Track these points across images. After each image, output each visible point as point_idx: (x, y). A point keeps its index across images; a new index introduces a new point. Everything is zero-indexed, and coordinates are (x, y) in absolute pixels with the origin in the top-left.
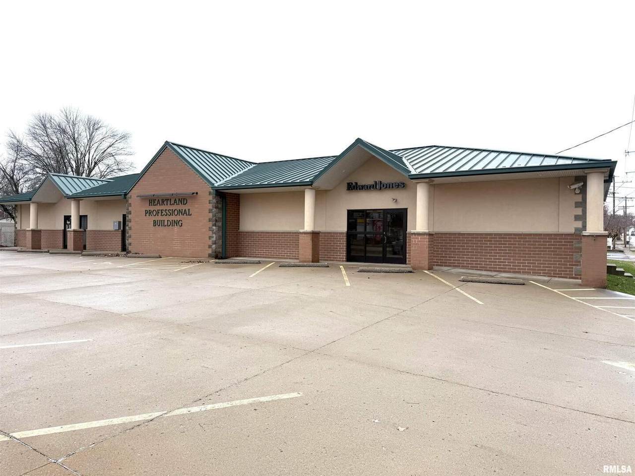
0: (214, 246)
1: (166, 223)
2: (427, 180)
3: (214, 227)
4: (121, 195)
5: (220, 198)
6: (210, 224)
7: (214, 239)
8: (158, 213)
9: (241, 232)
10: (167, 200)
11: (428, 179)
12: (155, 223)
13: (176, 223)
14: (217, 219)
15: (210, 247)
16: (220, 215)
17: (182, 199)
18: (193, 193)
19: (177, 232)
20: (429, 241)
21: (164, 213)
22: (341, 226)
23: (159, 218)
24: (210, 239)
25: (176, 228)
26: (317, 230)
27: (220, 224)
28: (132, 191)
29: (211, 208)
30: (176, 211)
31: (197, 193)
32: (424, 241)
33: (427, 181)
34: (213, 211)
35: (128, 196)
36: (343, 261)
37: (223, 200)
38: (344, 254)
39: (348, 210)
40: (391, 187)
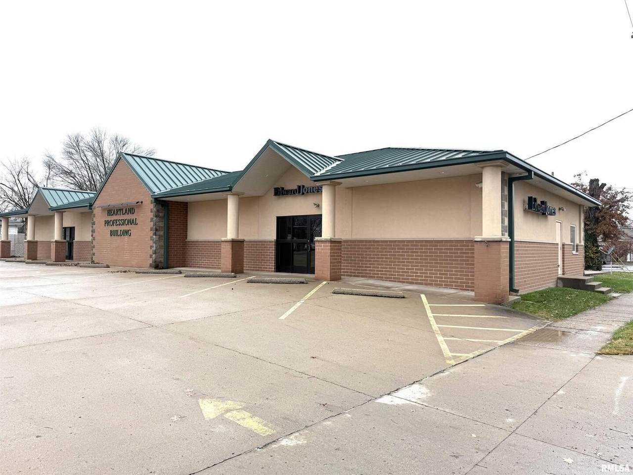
0: (154, 256)
1: (119, 234)
3: (154, 237)
4: (87, 206)
5: (162, 207)
6: (151, 233)
7: (154, 248)
8: (114, 223)
9: (189, 242)
10: (120, 210)
12: (113, 233)
13: (126, 233)
14: (158, 228)
15: (151, 256)
16: (162, 224)
17: (131, 210)
18: (137, 203)
19: (127, 242)
20: (331, 249)
21: (118, 223)
22: (270, 234)
23: (115, 228)
24: (151, 249)
25: (126, 238)
26: (241, 238)
27: (162, 233)
28: (96, 202)
29: (152, 216)
30: (126, 221)
31: (142, 202)
32: (326, 249)
34: (154, 220)
35: (93, 207)
36: (272, 271)
37: (165, 208)
39: (277, 217)
40: (312, 191)
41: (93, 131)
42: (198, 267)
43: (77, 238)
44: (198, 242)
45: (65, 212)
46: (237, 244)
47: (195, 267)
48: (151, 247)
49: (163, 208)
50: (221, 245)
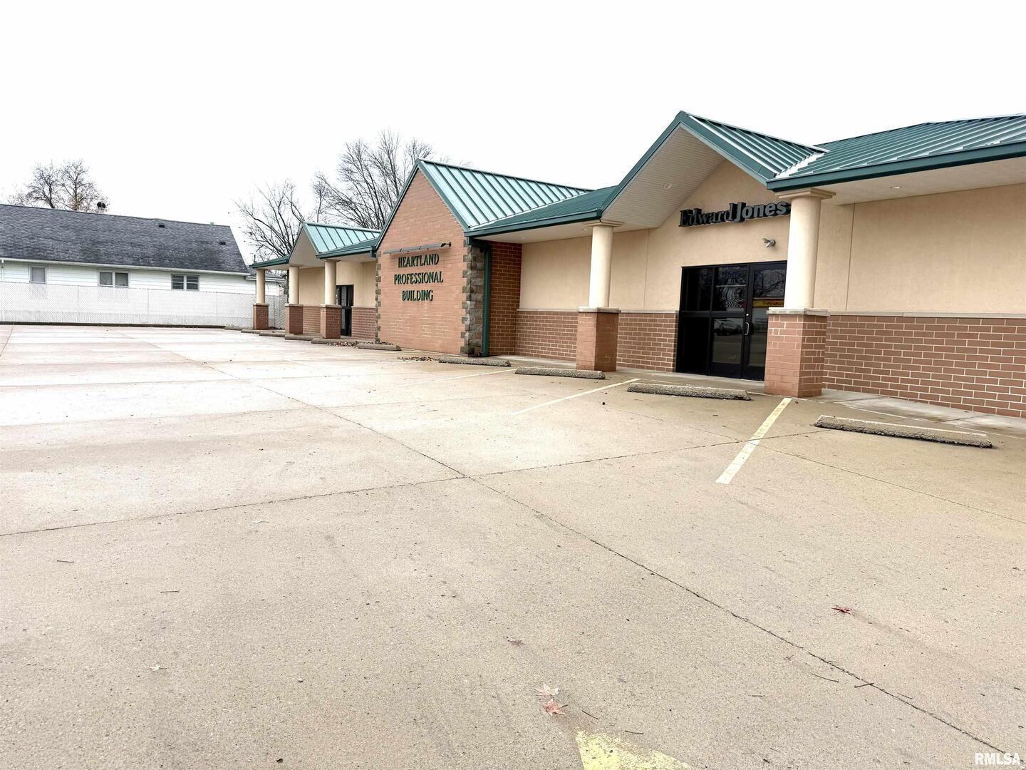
0: (467, 334)
1: (415, 297)
2: (807, 192)
3: (468, 302)
4: (369, 251)
5: (481, 251)
6: (465, 296)
7: (468, 322)
8: (408, 279)
9: (522, 312)
10: (417, 257)
11: (809, 189)
12: (407, 296)
13: (426, 295)
14: (474, 287)
15: (463, 335)
16: (480, 282)
17: (433, 258)
18: (443, 245)
19: (427, 310)
20: (805, 333)
21: (414, 279)
22: (669, 299)
23: (409, 287)
24: (463, 322)
25: (426, 304)
26: (613, 306)
27: (479, 297)
28: (382, 244)
29: (465, 269)
30: (426, 276)
31: (450, 245)
32: (794, 332)
33: (809, 193)
34: (468, 273)
35: (377, 253)
36: (668, 370)
37: (485, 254)
38: (670, 357)
39: (683, 267)
40: (761, 214)
41: (380, 135)
42: (535, 356)
43: (357, 303)
44: (536, 313)
45: (339, 261)
46: (606, 318)
47: (531, 355)
48: (464, 319)
49: (483, 253)
50: (576, 318)
